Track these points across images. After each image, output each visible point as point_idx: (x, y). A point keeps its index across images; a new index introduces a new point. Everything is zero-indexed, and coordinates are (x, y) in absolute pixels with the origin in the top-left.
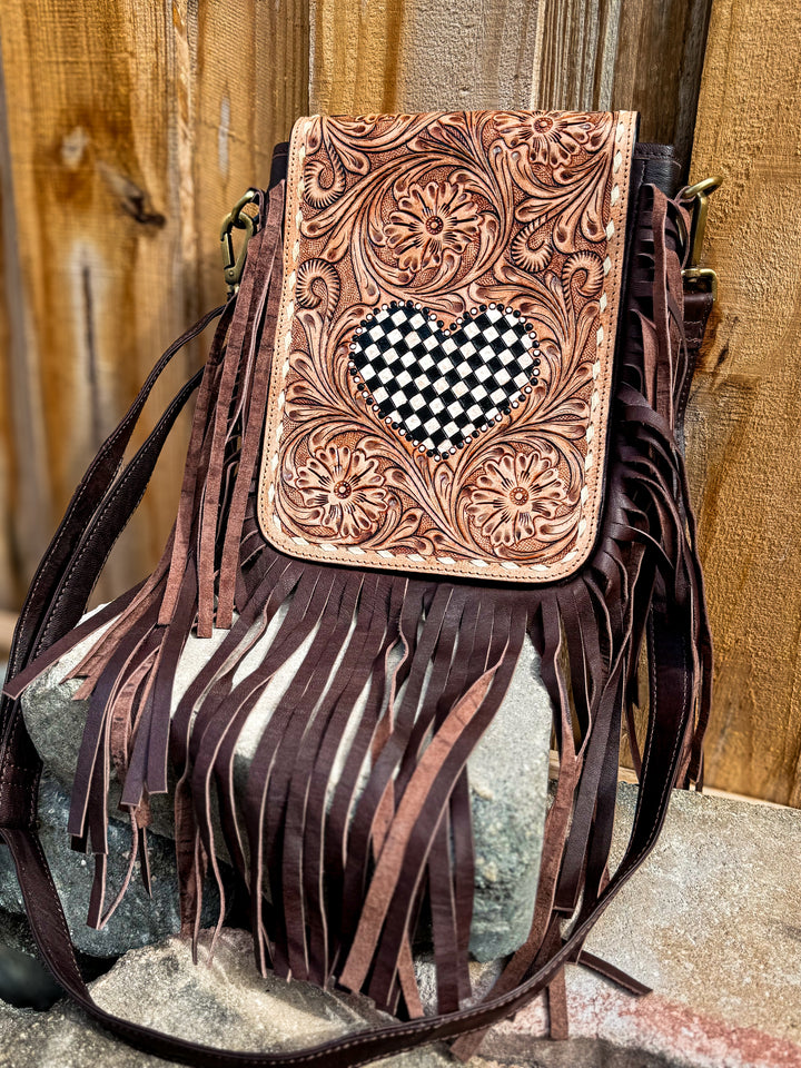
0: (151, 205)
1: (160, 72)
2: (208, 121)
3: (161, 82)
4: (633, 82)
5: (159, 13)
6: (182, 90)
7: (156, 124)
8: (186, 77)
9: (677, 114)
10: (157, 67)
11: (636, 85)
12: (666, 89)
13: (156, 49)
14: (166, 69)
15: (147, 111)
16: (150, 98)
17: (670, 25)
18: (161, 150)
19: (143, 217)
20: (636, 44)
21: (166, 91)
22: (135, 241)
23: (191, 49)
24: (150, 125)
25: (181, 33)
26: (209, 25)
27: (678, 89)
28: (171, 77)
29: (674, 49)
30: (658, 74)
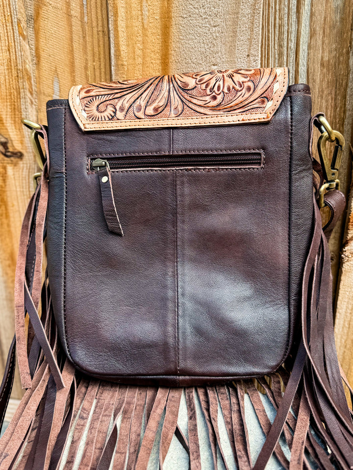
0: (13, 146)
1: (12, 65)
2: (46, 92)
3: (13, 70)
4: (320, 56)
5: (9, 28)
6: (27, 75)
7: (13, 97)
8: (30, 67)
9: (348, 73)
10: (10, 62)
11: (322, 58)
12: (341, 59)
13: (9, 50)
14: (16, 62)
15: (6, 89)
16: (7, 81)
17: (342, 20)
18: (17, 113)
19: (9, 154)
20: (321, 33)
21: (18, 76)
22: (5, 168)
23: (31, 49)
24: (8, 97)
25: (24, 39)
26: (42, 34)
27: (349, 59)
28: (20, 67)
29: (345, 35)
30: (336, 50)
